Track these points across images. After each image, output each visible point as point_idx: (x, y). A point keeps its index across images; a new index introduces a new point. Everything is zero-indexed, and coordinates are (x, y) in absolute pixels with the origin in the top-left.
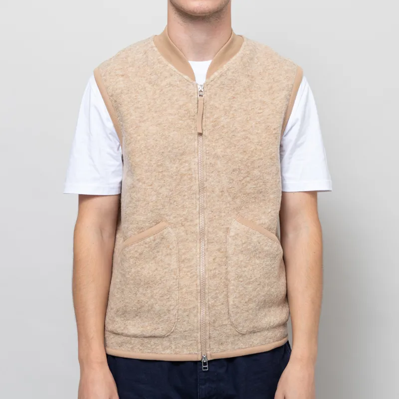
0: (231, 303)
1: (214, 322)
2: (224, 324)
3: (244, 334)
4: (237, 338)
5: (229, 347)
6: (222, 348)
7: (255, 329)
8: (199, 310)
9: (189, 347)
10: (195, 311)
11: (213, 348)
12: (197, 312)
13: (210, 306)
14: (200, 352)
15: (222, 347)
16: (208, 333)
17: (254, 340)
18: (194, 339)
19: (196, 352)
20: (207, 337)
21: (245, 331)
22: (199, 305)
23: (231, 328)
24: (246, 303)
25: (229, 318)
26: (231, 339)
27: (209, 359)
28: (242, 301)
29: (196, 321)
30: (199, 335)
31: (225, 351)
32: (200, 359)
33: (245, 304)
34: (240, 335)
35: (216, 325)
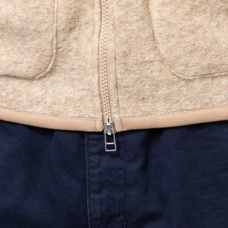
0: (155, 15)
1: (126, 55)
2: (146, 59)
3: (188, 80)
4: (175, 88)
5: (160, 106)
6: (143, 108)
7: (214, 71)
8: (97, 30)
9: (78, 104)
10: (89, 30)
11: (125, 109)
12: (93, 33)
13: (117, 22)
14: (99, 116)
16: (112, 77)
18: (86, 87)
19: (92, 115)
20: (112, 85)
21: (192, 73)
22: (97, 17)
23: (162, 66)
24: (186, 14)
25: (156, 47)
26: (163, 91)
27: (119, 129)
28: (179, 11)
29: (90, 50)
30: (95, 80)
31: (149, 114)
32: (99, 129)
33: (187, 17)
34: (183, 83)
35: (130, 60)
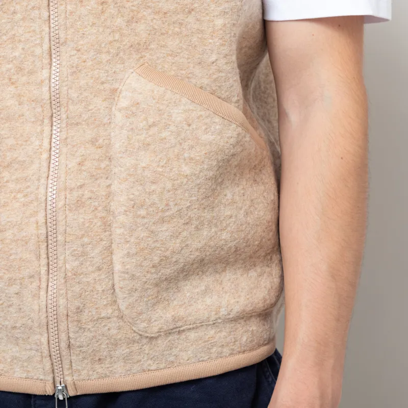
0: (118, 267)
1: (79, 311)
2: (102, 315)
3: (152, 338)
4: (136, 347)
5: (119, 367)
6: (100, 370)
7: (180, 324)
8: (44, 285)
9: (25, 364)
10: (35, 285)
11: (79, 371)
12: (39, 287)
13: (69, 274)
14: (50, 378)
15: (99, 368)
16: (63, 336)
17: (181, 350)
18: (34, 346)
19: (42, 377)
20: (63, 345)
21: (156, 329)
22: (43, 270)
23: (121, 324)
24: (153, 267)
25: (115, 301)
26: (123, 350)
27: (72, 393)
28: (145, 263)
29: (36, 308)
30: (44, 340)
31: (106, 376)
32: (49, 391)
33: (153, 270)
34: (145, 341)
35: (85, 317)
